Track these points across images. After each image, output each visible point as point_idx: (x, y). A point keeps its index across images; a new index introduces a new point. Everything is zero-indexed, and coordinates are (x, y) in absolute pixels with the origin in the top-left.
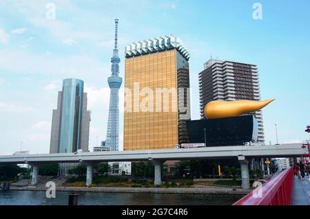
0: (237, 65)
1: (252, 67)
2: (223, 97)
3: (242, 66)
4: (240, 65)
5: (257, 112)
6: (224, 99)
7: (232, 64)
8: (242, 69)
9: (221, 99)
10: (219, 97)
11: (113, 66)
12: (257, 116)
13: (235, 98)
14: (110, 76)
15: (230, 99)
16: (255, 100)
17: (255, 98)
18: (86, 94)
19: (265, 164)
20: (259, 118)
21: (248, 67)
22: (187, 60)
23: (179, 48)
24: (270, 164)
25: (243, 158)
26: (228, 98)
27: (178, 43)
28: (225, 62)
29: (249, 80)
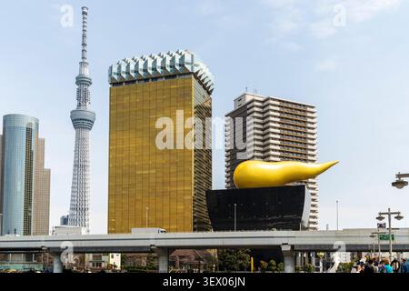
0: (285, 105)
1: (309, 109)
2: (262, 155)
3: (294, 106)
4: (290, 106)
5: (310, 180)
6: (263, 158)
7: (278, 103)
8: (294, 112)
9: (258, 157)
10: (256, 154)
11: (79, 91)
12: (310, 186)
13: (280, 157)
14: (75, 108)
15: (272, 158)
16: (310, 161)
17: (310, 158)
18: (43, 141)
19: (317, 256)
20: (314, 189)
21: (302, 108)
22: (209, 93)
23: (197, 73)
24: (324, 257)
25: (289, 248)
26: (269, 156)
27: (197, 66)
28: (268, 99)
29: (303, 130)
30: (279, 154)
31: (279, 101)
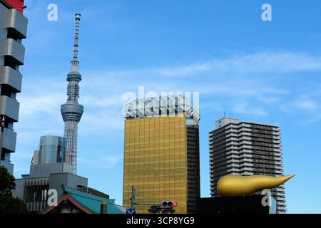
0: (255, 126)
1: (274, 129)
2: (238, 170)
3: (262, 127)
4: (259, 127)
7: (249, 126)
8: (262, 131)
9: (235, 172)
10: (233, 169)
13: (252, 172)
14: (65, 102)
17: (277, 172)
21: (269, 128)
26: (244, 171)
28: (241, 123)
29: (270, 145)
30: (252, 169)
31: (250, 124)
